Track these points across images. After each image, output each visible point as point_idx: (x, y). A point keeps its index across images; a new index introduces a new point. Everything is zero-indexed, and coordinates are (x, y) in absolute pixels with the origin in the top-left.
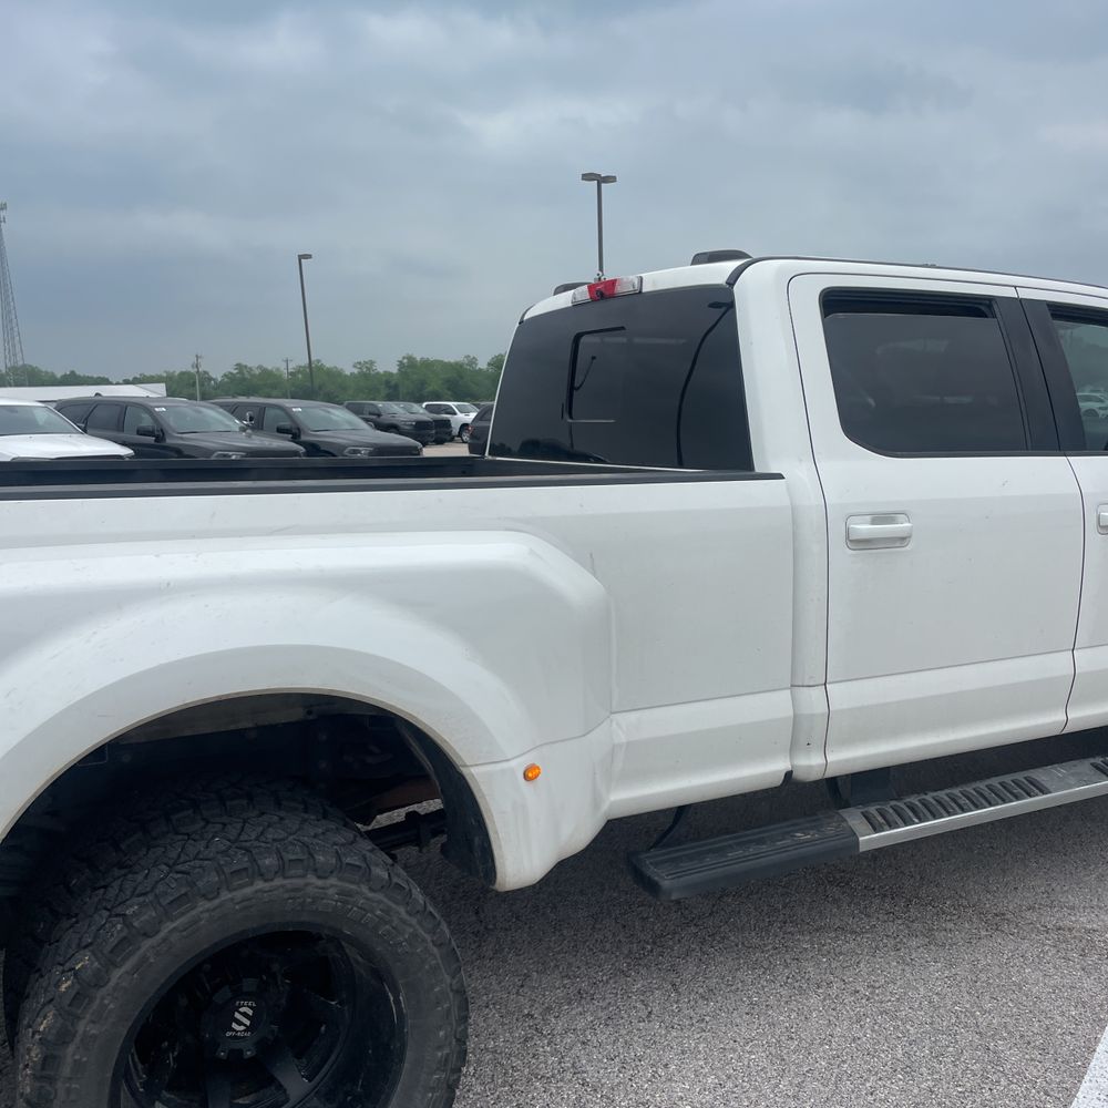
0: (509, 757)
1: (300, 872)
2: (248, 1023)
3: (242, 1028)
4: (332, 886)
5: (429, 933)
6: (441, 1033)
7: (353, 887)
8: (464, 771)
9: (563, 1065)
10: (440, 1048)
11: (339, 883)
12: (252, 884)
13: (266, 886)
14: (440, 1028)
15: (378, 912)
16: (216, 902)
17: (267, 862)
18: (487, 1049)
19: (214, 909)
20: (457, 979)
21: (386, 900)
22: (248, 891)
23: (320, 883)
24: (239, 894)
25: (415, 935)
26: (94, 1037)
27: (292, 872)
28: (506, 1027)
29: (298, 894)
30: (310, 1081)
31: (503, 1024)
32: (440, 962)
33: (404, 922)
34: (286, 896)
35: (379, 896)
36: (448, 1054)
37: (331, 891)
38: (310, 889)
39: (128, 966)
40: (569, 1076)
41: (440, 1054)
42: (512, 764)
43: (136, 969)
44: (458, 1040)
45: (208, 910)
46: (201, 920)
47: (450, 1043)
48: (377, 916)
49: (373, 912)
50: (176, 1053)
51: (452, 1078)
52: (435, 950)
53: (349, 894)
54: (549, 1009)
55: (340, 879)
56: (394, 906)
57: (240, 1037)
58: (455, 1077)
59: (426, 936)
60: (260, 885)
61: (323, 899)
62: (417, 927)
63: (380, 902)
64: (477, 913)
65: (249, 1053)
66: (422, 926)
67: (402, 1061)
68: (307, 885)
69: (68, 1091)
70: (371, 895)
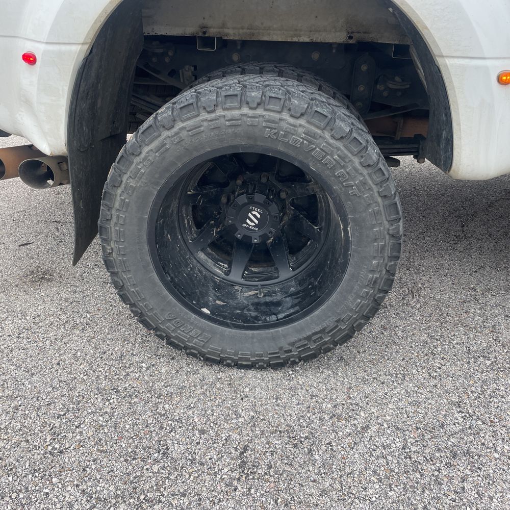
0: (487, 56)
1: (278, 108)
2: (257, 222)
3: (253, 224)
4: (300, 125)
5: (376, 185)
6: (374, 262)
7: (319, 131)
8: (440, 61)
9: (485, 324)
10: (372, 271)
11: (307, 125)
12: (240, 108)
13: (251, 112)
14: (374, 258)
15: (336, 157)
16: (213, 115)
17: (253, 94)
18: (434, 298)
19: (211, 121)
20: (394, 227)
21: (342, 148)
22: (236, 113)
23: (292, 120)
24: (229, 114)
25: (364, 183)
26: (134, 189)
27: (271, 107)
28: (453, 290)
29: (273, 125)
30: (293, 270)
31: (452, 288)
32: (381, 208)
33: (356, 170)
34: (264, 124)
35: (339, 144)
36: (377, 278)
37: (300, 130)
38: (284, 125)
39: (153, 146)
40: (487, 331)
41: (371, 276)
42: (488, 63)
43: (158, 149)
44: (388, 271)
45: (206, 120)
46: (201, 126)
47: (381, 271)
48: (334, 159)
49: (332, 156)
50: (219, 230)
51: (378, 295)
52: (379, 200)
53: (314, 136)
54: (489, 289)
55: (308, 122)
56: (350, 155)
57: (251, 230)
58: (381, 295)
59: (374, 187)
60: (245, 110)
61: (293, 134)
62: (367, 177)
63: (338, 149)
64: (463, 226)
65: (255, 241)
66: (372, 179)
67: (344, 272)
68: (281, 120)
69: (118, 217)
70: (332, 141)
